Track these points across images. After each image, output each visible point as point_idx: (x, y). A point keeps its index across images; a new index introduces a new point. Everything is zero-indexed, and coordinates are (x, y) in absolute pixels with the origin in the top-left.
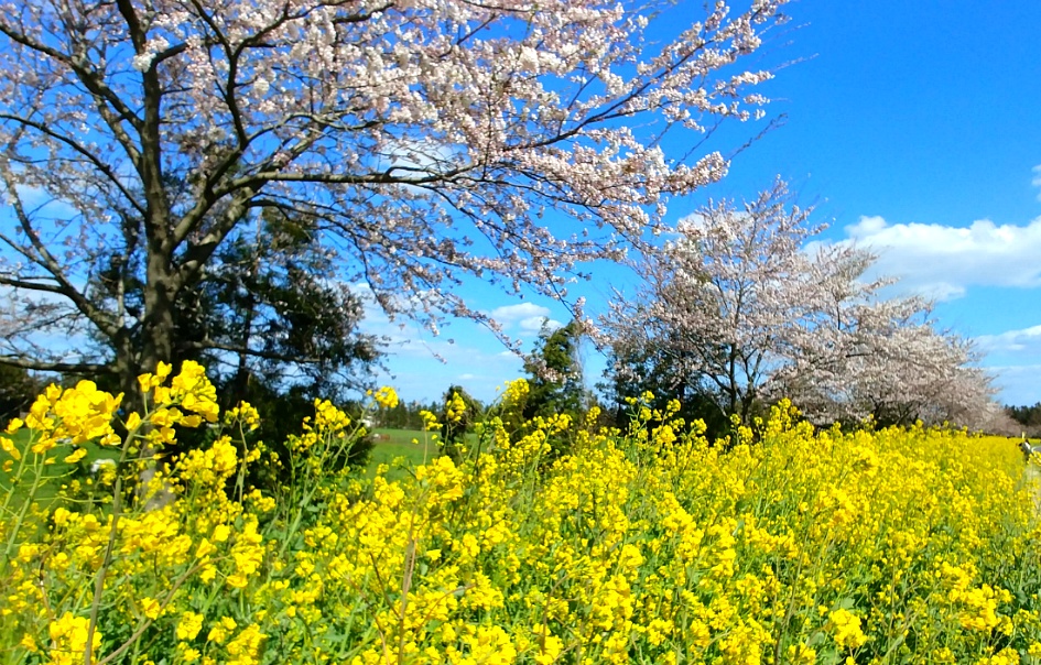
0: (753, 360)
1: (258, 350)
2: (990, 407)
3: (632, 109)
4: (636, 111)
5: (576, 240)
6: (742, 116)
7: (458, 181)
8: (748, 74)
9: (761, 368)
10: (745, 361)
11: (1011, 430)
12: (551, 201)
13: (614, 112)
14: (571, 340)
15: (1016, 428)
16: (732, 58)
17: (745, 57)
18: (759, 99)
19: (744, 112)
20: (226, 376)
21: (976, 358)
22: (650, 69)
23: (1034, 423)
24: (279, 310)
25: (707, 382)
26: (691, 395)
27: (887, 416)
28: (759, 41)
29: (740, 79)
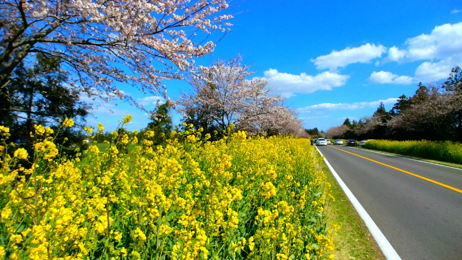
0: (230, 115)
1: (34, 111)
2: (301, 130)
3: (184, 24)
4: (185, 25)
5: (164, 71)
6: (222, 30)
7: (116, 46)
8: (225, 16)
9: (232, 118)
10: (227, 115)
11: (307, 136)
12: (154, 56)
13: (177, 25)
14: (167, 108)
15: (308, 135)
16: (219, 10)
17: (223, 10)
18: (229, 24)
19: (224, 29)
20: (21, 123)
21: (297, 114)
22: (189, 11)
23: (313, 134)
24: (44, 95)
25: (215, 123)
26: (210, 127)
27: (271, 133)
28: (228, 5)
29: (222, 17)
